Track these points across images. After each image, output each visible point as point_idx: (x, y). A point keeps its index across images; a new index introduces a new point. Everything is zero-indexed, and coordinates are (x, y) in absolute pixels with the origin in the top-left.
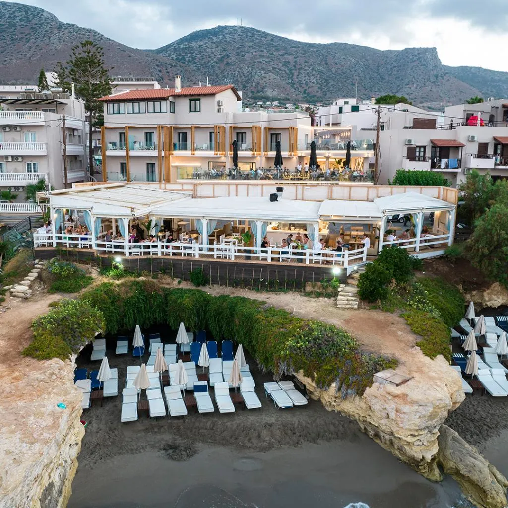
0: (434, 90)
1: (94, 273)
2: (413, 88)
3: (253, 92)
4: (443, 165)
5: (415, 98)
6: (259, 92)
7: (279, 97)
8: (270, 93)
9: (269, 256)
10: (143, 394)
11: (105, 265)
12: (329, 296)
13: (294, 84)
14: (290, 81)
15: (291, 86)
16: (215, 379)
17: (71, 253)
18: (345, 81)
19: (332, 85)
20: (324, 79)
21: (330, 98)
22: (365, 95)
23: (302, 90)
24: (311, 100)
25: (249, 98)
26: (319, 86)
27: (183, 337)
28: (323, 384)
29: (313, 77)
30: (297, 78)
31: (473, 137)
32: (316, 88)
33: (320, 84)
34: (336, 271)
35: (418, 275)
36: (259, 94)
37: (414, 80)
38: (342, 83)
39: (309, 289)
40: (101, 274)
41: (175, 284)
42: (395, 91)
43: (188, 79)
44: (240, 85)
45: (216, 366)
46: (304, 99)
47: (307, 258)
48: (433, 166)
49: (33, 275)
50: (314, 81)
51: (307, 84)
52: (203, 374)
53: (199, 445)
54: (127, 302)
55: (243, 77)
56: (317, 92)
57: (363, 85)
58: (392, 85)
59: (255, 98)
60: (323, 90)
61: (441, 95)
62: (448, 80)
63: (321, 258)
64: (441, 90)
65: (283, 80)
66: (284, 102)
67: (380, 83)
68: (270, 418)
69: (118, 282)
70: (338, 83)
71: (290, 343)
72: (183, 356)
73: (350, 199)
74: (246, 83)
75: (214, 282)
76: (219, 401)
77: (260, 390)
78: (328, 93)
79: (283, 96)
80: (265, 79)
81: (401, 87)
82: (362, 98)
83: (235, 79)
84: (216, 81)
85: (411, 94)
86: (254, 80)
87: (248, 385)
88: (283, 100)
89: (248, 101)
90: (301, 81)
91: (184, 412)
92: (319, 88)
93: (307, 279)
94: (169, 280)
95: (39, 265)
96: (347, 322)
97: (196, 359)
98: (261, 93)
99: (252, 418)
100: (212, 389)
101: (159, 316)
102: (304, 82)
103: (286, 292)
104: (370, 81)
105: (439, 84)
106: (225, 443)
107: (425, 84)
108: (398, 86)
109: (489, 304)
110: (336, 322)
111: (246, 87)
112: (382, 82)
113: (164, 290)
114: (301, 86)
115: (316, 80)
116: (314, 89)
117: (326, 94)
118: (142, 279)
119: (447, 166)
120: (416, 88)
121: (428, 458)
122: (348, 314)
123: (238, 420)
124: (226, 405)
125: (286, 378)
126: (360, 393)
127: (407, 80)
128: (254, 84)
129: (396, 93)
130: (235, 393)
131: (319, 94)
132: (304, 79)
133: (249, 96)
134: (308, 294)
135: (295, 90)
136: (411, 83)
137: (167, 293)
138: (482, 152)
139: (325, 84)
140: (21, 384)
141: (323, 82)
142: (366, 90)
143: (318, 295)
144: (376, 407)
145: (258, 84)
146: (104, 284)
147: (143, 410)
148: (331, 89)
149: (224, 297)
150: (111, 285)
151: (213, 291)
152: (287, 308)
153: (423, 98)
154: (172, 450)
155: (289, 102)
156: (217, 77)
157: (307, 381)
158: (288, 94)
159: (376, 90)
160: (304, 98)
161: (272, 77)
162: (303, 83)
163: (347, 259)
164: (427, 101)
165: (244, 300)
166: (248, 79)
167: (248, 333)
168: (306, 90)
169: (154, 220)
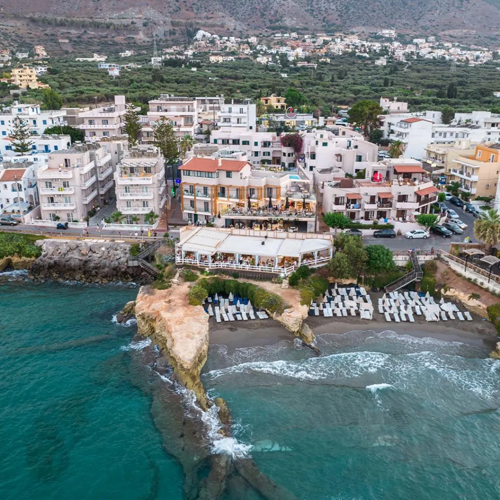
0: (458, 16)
1: (198, 273)
2: (435, 15)
3: (271, 21)
4: (351, 207)
5: (437, 26)
6: (277, 21)
7: (297, 27)
8: (288, 22)
9: (260, 269)
10: (221, 315)
11: (202, 271)
12: (279, 283)
13: (313, 11)
14: (309, 8)
15: (310, 13)
16: (242, 311)
17: (190, 266)
18: (366, 8)
19: (352, 12)
20: (344, 5)
21: (350, 27)
22: (386, 23)
23: (322, 18)
24: (330, 29)
25: (267, 28)
26: (339, 13)
27: (231, 297)
28: (272, 312)
29: (332, 3)
30: (317, 4)
31: (367, 194)
32: (336, 16)
33: (340, 11)
34: (282, 275)
35: (313, 275)
36: (277, 24)
37: (437, 6)
38: (362, 10)
39: (273, 280)
40: (201, 274)
41: (227, 278)
42: (418, 17)
43: (206, 8)
44: (258, 12)
45: (242, 306)
46: (323, 29)
47: (273, 270)
48: (347, 207)
49: (177, 275)
50: (333, 7)
51: (326, 11)
52: (238, 309)
53: (238, 328)
54: (212, 285)
55: (261, 4)
56: (337, 20)
57: (384, 11)
58: (414, 11)
59: (273, 29)
60: (343, 18)
61: (465, 22)
62: (474, 4)
63: (277, 271)
64: (466, 16)
65: (302, 7)
66: (303, 32)
67: (402, 9)
68: (257, 321)
69: (208, 277)
70: (358, 10)
71: (263, 301)
72: (231, 303)
73: (295, 238)
74: (265, 11)
75: (241, 277)
76: (243, 317)
77: (255, 314)
78: (348, 21)
79: (301, 25)
80: (284, 7)
81: (423, 13)
82: (382, 27)
83: (253, 6)
84: (234, 8)
85: (434, 20)
86: (272, 8)
87: (251, 312)
88: (302, 29)
89: (266, 31)
90: (320, 7)
91: (234, 320)
92: (339, 15)
93: (273, 277)
94: (225, 276)
95: (179, 270)
96: (282, 294)
97: (236, 304)
98: (280, 22)
99: (252, 322)
100: (241, 314)
101: (222, 289)
102: (324, 9)
103: (265, 281)
104: (392, 7)
105: (463, 9)
106: (245, 328)
107: (448, 10)
108: (421, 12)
109: (344, 283)
110: (279, 294)
111: (264, 15)
112: (404, 7)
113: (223, 280)
114: (320, 13)
115: (336, 6)
116: (334, 17)
117: (345, 23)
118: (215, 276)
119: (353, 208)
120: (439, 14)
121: (296, 331)
122: (284, 290)
123: (248, 322)
124: (245, 318)
125: (262, 310)
126: (281, 315)
127: (430, 6)
128: (272, 12)
129: (418, 19)
130: (248, 315)
131: (339, 22)
132: (323, 5)
133: (268, 26)
134: (273, 282)
135: (314, 17)
136: (434, 9)
137: (225, 281)
138: (372, 200)
139: (345, 10)
140: (193, 312)
141: (343, 8)
142: (387, 17)
143: (276, 283)
144: (284, 318)
145: (277, 12)
146: (203, 279)
147: (222, 319)
148: (351, 17)
149: (244, 283)
150: (205, 278)
151: (241, 281)
152: (265, 288)
153: (445, 25)
154: (231, 329)
155: (306, 32)
156: (235, 3)
157: (268, 311)
158: (306, 23)
159: (397, 17)
160: (323, 26)
161: (290, 5)
162: (322, 10)
163: (286, 271)
164: (449, 29)
165: (251, 284)
166: (266, 6)
167: (252, 296)
168: (325, 17)
169: (218, 253)
